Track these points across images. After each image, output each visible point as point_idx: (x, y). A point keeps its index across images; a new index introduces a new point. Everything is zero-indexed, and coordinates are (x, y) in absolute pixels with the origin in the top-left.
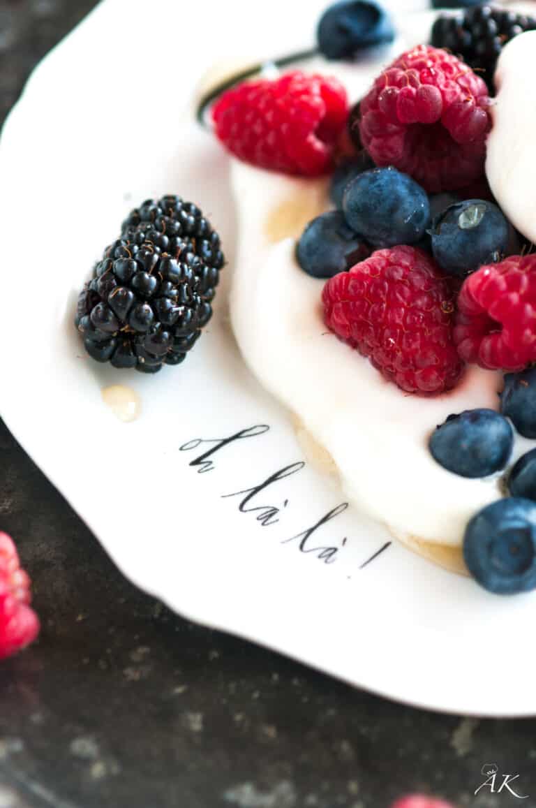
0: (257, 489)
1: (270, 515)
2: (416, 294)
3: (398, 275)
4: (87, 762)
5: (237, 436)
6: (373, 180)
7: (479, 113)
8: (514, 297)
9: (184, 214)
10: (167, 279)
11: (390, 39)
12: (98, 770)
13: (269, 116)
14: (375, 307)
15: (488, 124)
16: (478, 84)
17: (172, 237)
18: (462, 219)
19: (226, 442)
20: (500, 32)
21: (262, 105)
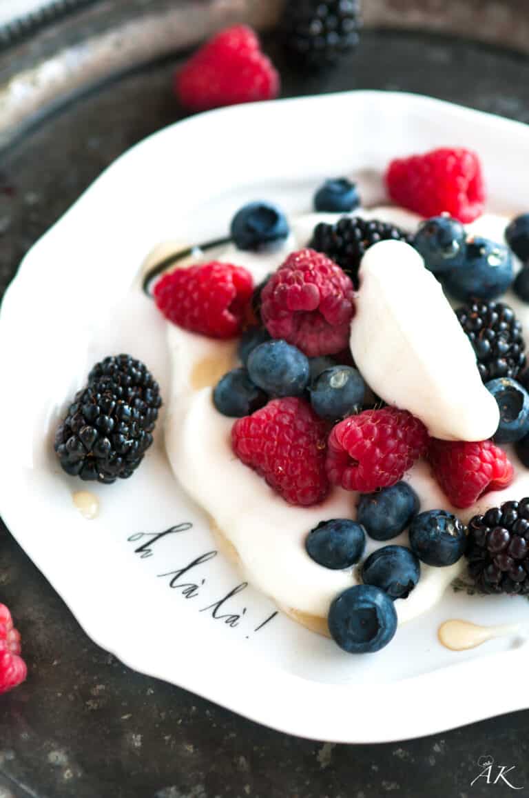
0: (183, 571)
1: (191, 591)
2: (298, 435)
3: (286, 421)
4: (59, 768)
5: (169, 531)
6: (270, 350)
7: (346, 304)
8: (368, 443)
9: (134, 370)
10: (121, 420)
11: (284, 235)
12: (67, 774)
13: (195, 296)
14: (268, 443)
15: (352, 312)
16: (345, 281)
17: (125, 388)
18: (332, 380)
19: (161, 535)
20: (363, 239)
21: (190, 287)
